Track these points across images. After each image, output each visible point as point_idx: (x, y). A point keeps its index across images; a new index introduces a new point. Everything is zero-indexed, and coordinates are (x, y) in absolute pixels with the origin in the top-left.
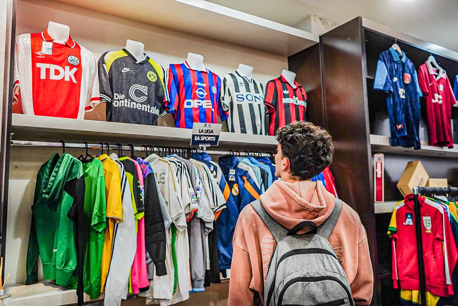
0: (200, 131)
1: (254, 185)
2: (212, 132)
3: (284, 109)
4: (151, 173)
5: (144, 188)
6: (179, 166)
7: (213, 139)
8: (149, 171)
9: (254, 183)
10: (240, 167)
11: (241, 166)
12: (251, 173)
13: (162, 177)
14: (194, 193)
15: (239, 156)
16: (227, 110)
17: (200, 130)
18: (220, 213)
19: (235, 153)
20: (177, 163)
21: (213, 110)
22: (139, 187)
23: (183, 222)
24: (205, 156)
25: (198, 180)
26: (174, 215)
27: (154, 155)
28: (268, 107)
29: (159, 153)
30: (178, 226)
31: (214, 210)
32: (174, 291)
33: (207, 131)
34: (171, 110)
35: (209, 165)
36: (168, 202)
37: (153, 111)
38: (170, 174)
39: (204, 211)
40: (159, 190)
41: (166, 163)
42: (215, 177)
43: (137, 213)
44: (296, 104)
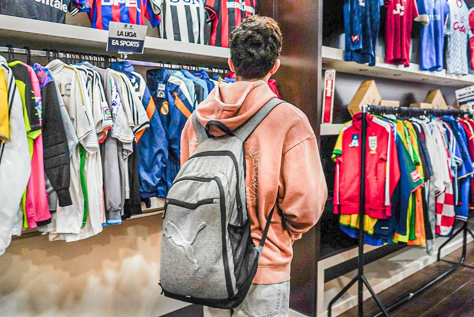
0: (119, 34)
1: (186, 102)
2: (135, 35)
3: (228, 15)
4: (51, 81)
5: (42, 100)
6: (89, 75)
7: (136, 45)
8: (48, 80)
9: (186, 99)
10: (170, 82)
11: (173, 80)
12: (183, 88)
13: (68, 88)
14: (108, 108)
15: (171, 69)
16: (158, 13)
17: (118, 31)
18: (142, 133)
19: (166, 66)
20: (88, 72)
21: (139, 11)
22: (33, 98)
23: (93, 142)
24: (127, 66)
25: (115, 93)
26: (82, 134)
27: (57, 61)
28: (209, 12)
29: (65, 60)
30: (87, 147)
31: (135, 129)
32: (83, 224)
33: (128, 34)
34: (84, 7)
35: (130, 76)
36: (74, 118)
37: (57, 6)
38: (77, 84)
39: (121, 130)
40: (61, 103)
41: (72, 70)
42: (137, 90)
43: (31, 131)
44: (243, 10)
